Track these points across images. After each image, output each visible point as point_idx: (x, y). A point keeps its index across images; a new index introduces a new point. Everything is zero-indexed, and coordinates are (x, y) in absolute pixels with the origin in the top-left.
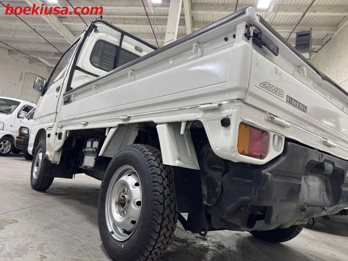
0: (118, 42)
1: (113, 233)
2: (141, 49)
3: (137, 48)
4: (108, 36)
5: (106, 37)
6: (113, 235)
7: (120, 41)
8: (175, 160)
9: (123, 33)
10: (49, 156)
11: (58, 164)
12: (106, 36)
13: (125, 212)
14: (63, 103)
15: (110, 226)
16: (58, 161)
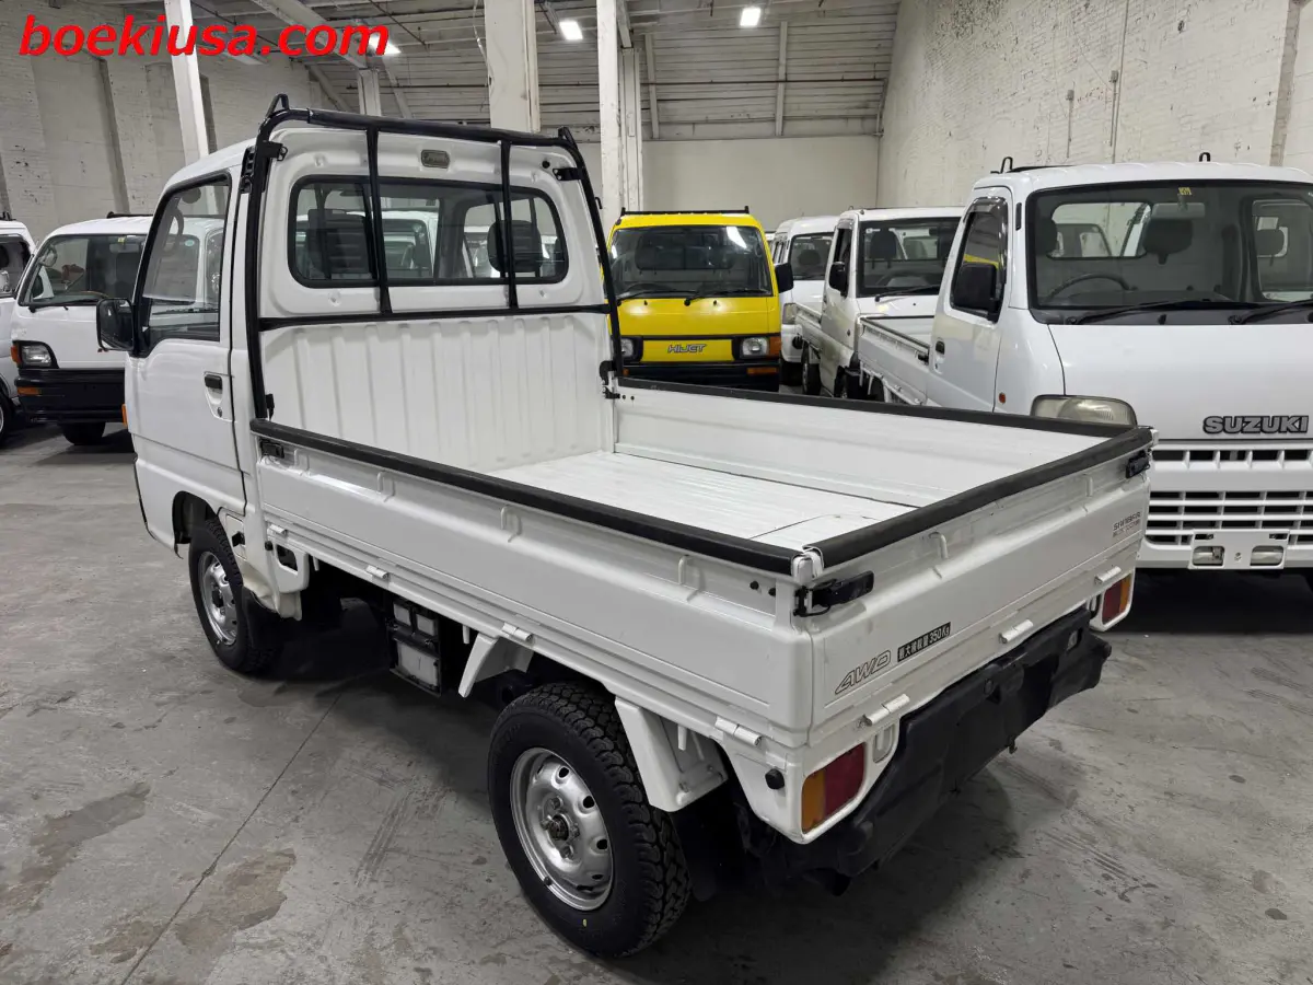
0: (363, 162)
1: (550, 883)
2: (443, 158)
3: (429, 158)
4: (324, 158)
5: (319, 164)
6: (552, 888)
7: (366, 156)
8: (675, 794)
9: (373, 128)
10: (259, 595)
11: (299, 618)
12: (317, 159)
13: (571, 848)
14: (257, 446)
15: (539, 865)
16: (296, 612)
